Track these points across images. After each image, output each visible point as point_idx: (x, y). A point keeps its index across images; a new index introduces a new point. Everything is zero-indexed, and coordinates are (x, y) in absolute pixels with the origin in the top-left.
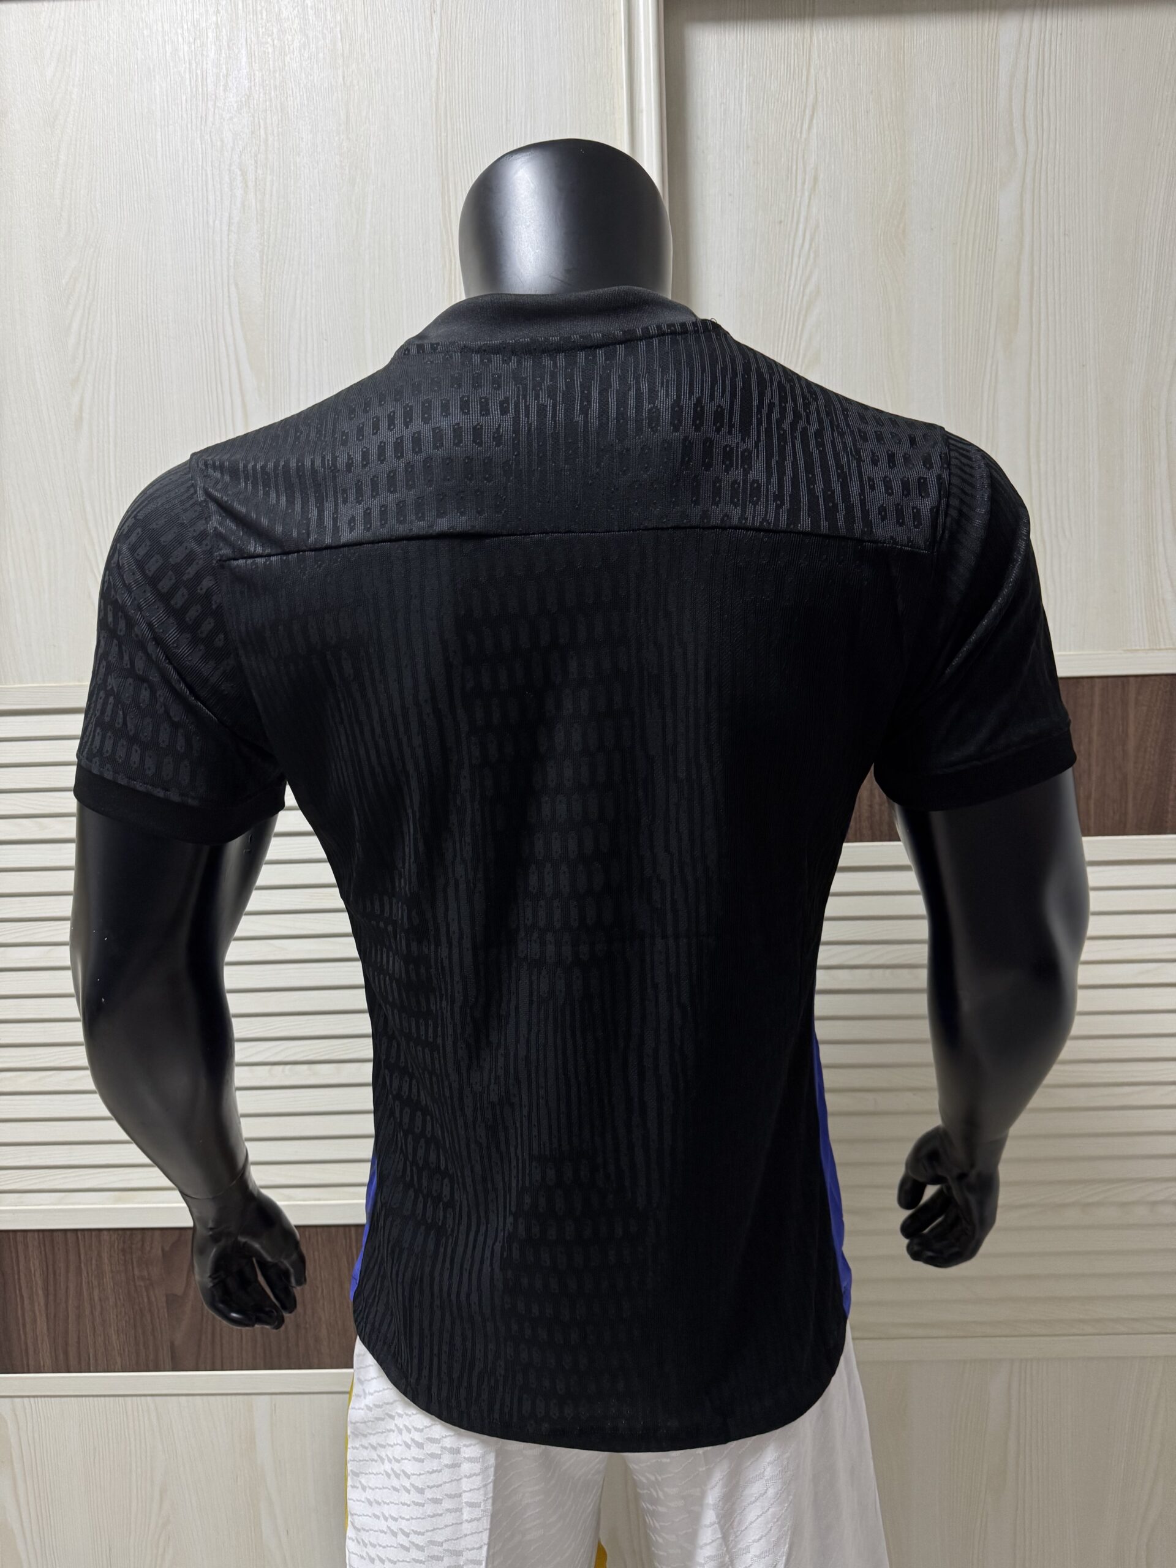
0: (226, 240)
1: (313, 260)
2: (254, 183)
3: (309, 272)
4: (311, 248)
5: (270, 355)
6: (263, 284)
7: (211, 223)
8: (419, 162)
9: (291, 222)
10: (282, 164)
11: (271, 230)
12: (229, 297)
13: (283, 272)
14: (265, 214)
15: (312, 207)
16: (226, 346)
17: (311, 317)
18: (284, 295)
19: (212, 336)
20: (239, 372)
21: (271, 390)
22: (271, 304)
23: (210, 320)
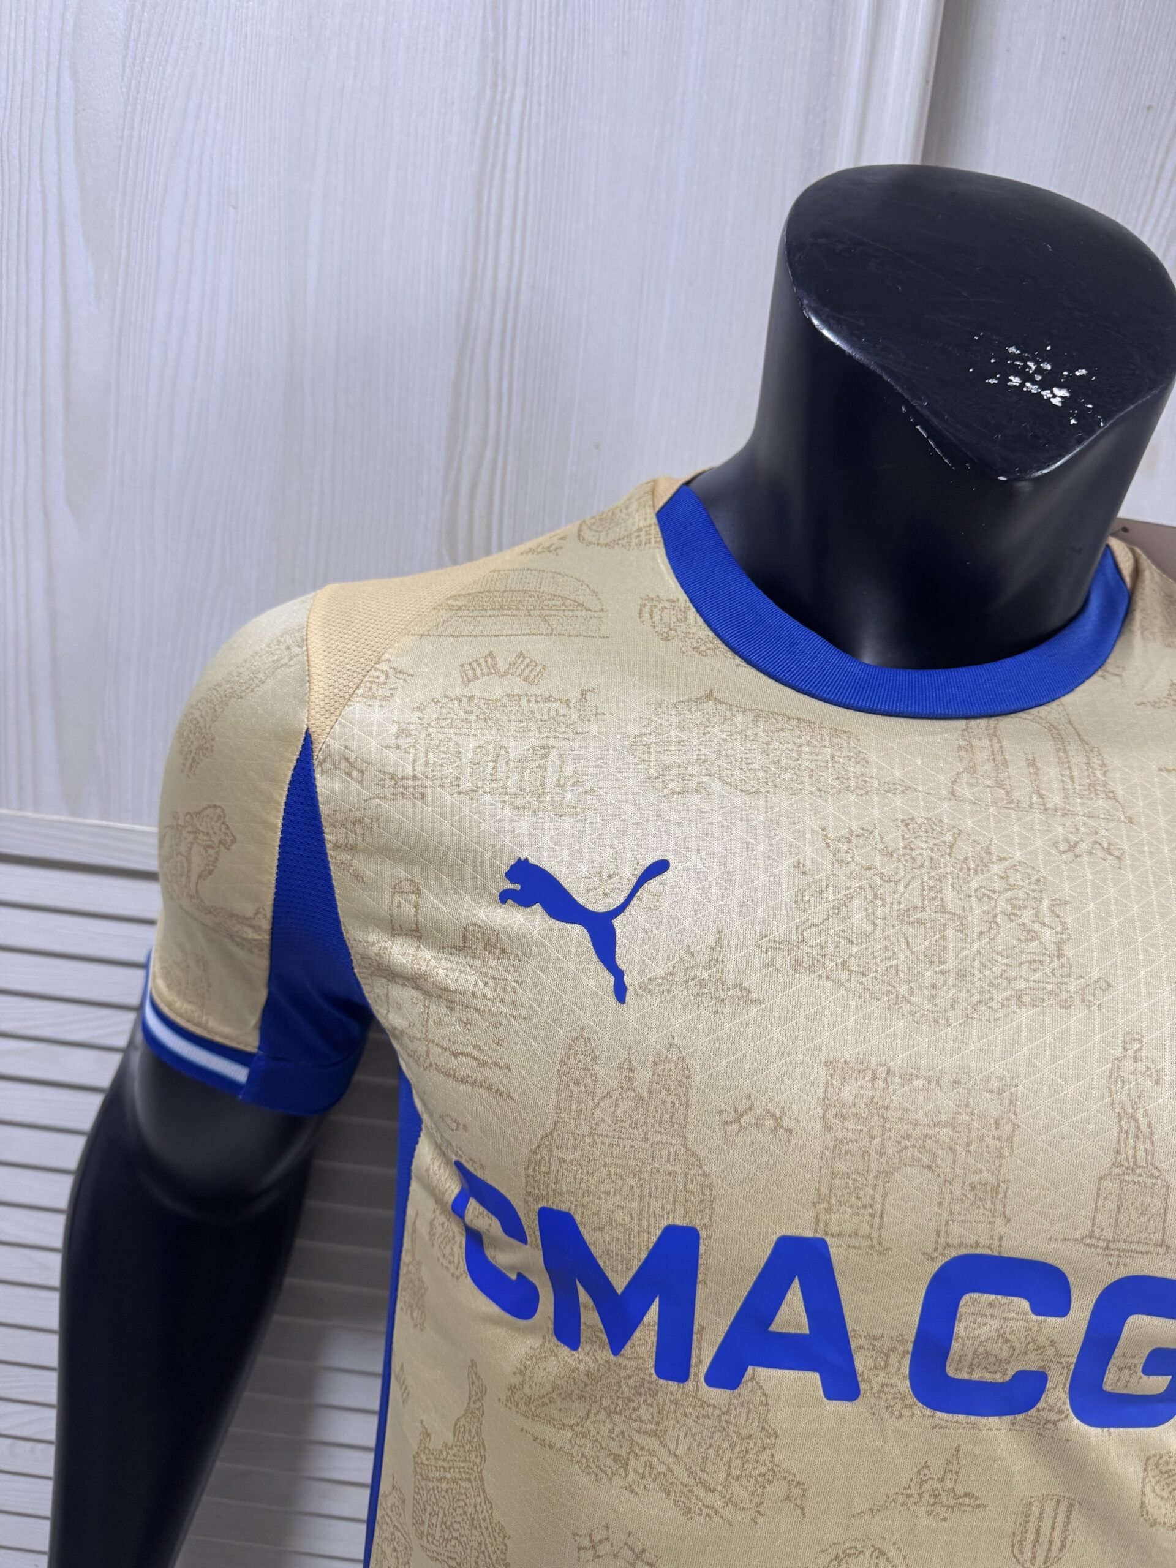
1: (228, 45)
3: (218, 67)
5: (126, 223)
6: (126, 79)
12: (58, 94)
13: (167, 61)
16: (44, 193)
17: (211, 158)
18: (164, 106)
19: (17, 166)
20: (63, 245)
21: (120, 289)
22: (137, 119)
23: (16, 136)
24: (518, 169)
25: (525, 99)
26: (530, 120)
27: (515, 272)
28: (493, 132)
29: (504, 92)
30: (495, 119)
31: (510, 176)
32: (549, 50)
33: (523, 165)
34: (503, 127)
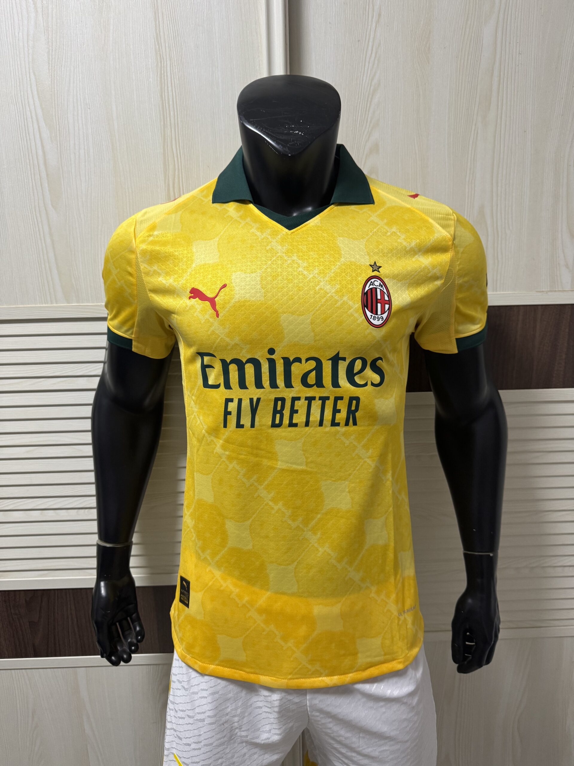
0: (27, 45)
1: (79, 59)
2: (41, 9)
3: (77, 66)
4: (78, 51)
5: (57, 117)
6: (50, 73)
7: (17, 34)
9: (65, 35)
11: (53, 40)
12: (30, 80)
13: (62, 67)
14: (49, 29)
15: (77, 26)
16: (30, 111)
17: (80, 95)
18: (63, 80)
19: (21, 105)
20: (39, 127)
21: (58, 138)
22: (56, 85)
23: (19, 95)
24: (172, 86)
25: (171, 65)
26: (173, 71)
27: (176, 118)
29: (164, 63)
30: (163, 71)
31: (170, 89)
32: (175, 49)
34: (165, 74)
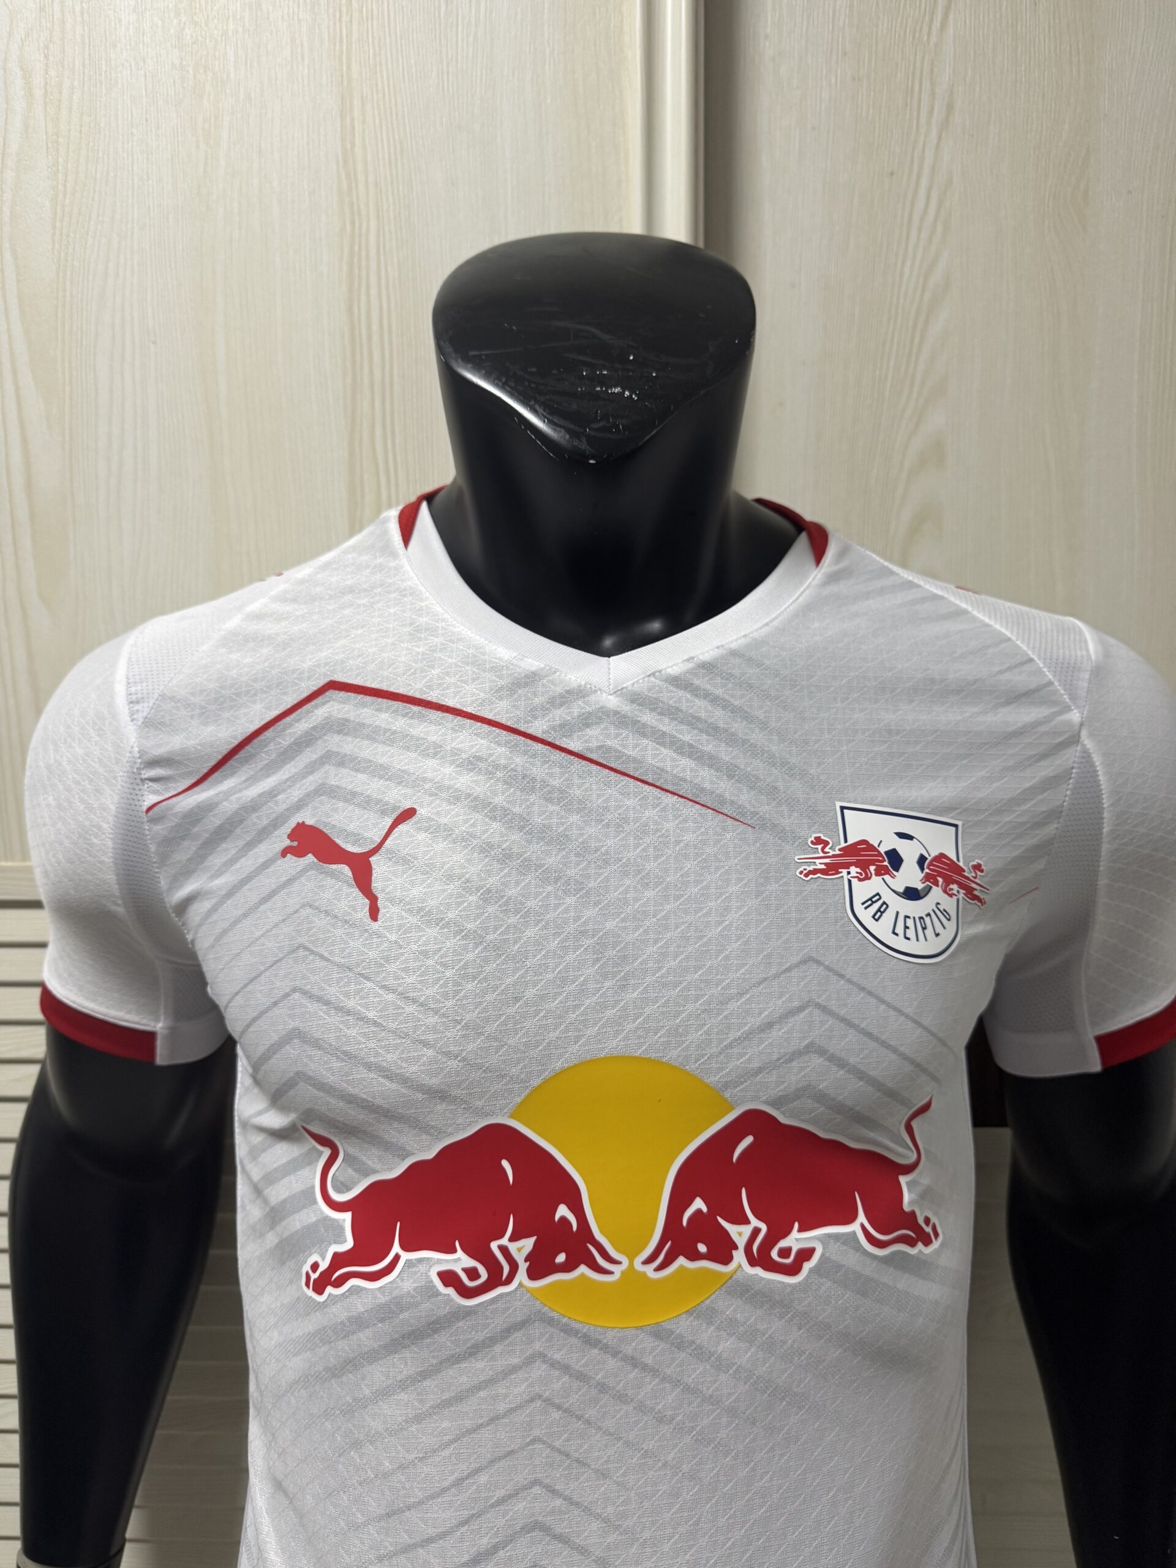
1: (136, 216)
2: (43, 91)
3: (129, 233)
4: (133, 195)
5: (67, 365)
6: (56, 252)
8: (306, 62)
9: (101, 155)
10: (87, 62)
11: (69, 167)
13: (87, 234)
14: (60, 139)
15: (134, 131)
17: (132, 307)
18: (88, 269)
21: (67, 419)
22: (68, 283)
26: (384, 246)
28: (356, 259)
29: (361, 229)
30: (356, 248)
31: (374, 292)
32: (393, 191)
33: (383, 282)
34: (364, 253)
